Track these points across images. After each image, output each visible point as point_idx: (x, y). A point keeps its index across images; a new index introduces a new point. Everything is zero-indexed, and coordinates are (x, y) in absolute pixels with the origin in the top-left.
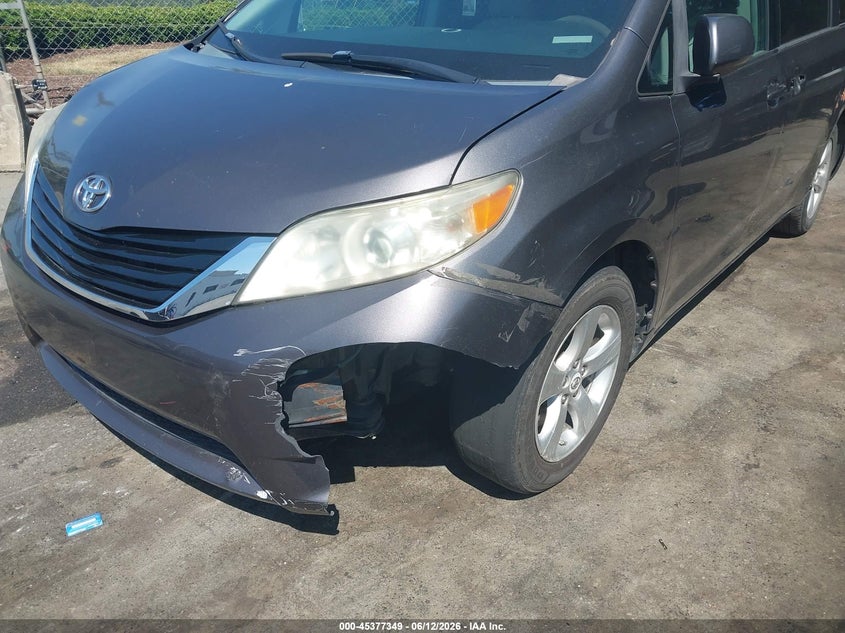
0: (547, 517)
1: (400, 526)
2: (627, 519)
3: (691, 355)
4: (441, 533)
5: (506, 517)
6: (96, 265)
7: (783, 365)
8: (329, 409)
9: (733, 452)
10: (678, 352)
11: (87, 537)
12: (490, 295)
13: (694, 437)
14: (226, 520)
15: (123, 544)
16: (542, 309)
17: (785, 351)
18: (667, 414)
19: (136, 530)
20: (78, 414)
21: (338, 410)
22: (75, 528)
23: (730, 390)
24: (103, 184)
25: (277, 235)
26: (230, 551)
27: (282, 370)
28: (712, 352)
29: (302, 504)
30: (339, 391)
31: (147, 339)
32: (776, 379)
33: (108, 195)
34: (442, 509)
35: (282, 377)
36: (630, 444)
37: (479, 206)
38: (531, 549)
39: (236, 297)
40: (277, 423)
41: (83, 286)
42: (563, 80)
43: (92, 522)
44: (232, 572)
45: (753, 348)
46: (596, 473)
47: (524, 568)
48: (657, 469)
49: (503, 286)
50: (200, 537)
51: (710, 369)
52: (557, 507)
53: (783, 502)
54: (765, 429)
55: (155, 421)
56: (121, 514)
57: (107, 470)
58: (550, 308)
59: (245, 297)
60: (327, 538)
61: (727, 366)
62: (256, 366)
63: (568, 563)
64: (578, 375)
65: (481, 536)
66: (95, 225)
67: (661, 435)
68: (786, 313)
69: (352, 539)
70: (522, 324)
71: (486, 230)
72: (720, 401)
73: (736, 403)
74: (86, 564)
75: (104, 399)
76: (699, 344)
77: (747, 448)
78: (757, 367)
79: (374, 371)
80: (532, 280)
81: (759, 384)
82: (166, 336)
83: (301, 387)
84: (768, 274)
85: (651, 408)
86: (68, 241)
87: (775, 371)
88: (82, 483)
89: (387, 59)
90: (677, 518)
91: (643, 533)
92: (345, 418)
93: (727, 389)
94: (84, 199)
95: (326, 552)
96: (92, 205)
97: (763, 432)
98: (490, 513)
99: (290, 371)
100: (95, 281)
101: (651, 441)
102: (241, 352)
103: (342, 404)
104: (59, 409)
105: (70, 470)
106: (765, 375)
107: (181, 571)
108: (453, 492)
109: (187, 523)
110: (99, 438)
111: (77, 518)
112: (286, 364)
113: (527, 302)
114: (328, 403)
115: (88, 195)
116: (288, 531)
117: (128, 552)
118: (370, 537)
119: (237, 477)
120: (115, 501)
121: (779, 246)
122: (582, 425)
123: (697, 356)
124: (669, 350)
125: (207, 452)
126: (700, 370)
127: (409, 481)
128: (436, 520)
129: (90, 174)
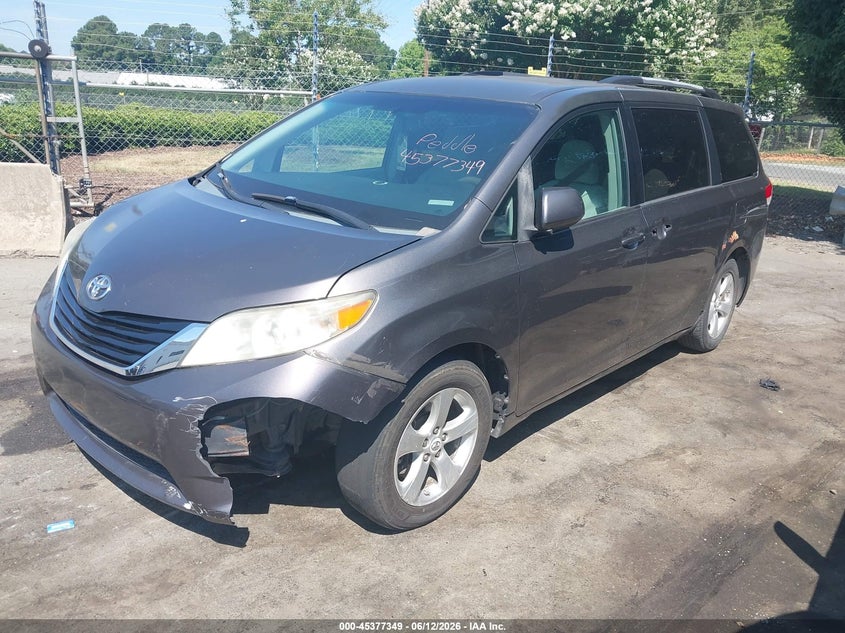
0: (405, 548)
1: (292, 545)
2: (465, 555)
3: (567, 441)
4: (321, 552)
5: (374, 545)
6: (94, 336)
7: (641, 454)
8: (236, 446)
9: (568, 515)
10: (556, 438)
11: (62, 535)
12: (345, 370)
13: (543, 502)
14: (166, 531)
15: (86, 541)
16: (387, 383)
17: (646, 445)
18: (527, 483)
19: (99, 533)
20: (70, 450)
21: (243, 447)
22: (54, 528)
23: (587, 470)
24: (106, 282)
25: (210, 323)
26: (163, 551)
27: (201, 412)
28: (585, 440)
29: (212, 514)
30: (244, 433)
31: (120, 388)
32: (629, 465)
33: (109, 289)
34: (328, 536)
35: (201, 418)
36: (489, 502)
37: (342, 312)
38: (384, 568)
39: (180, 363)
40: (198, 450)
41: (85, 351)
42: (426, 232)
43: (67, 525)
44: (161, 565)
45: (621, 440)
46: (455, 521)
47: (373, 580)
48: (503, 521)
49: (357, 365)
50: (144, 540)
51: (577, 453)
52: (415, 542)
53: (590, 552)
54: (602, 500)
55: (122, 451)
56: (89, 522)
57: (85, 491)
58: (395, 383)
59: (185, 363)
60: (236, 549)
61: (592, 452)
62: (185, 409)
63: (408, 579)
64: (439, 440)
65: (351, 557)
66: (97, 309)
67: (517, 498)
68: (662, 415)
69: (254, 551)
70: (371, 393)
71: (347, 328)
72: (576, 477)
73: (588, 480)
74: (57, 552)
75: (90, 436)
76: (576, 433)
77: (582, 512)
78: (619, 454)
79: (284, 426)
80: (380, 363)
81: (614, 467)
82: (133, 386)
83: (218, 427)
84: (664, 382)
85: (516, 477)
86: (79, 319)
87: (631, 458)
88: (64, 498)
89: (317, 206)
90: (504, 556)
91: (473, 564)
92: (247, 453)
93: (585, 469)
94: (93, 291)
95: (232, 556)
96: (97, 295)
97: (599, 502)
98: (363, 542)
99: (208, 414)
100: (92, 346)
101: (507, 501)
102: (178, 399)
103: (245, 443)
104: (56, 446)
105: (57, 490)
106: (622, 461)
107: (124, 562)
108: (340, 526)
109: (135, 531)
110: (83, 469)
111: (56, 521)
112: (205, 408)
113: (375, 377)
114: (235, 441)
115: (97, 289)
116: (208, 542)
117: (88, 547)
118: (268, 550)
119: (172, 494)
120: (86, 513)
121: (684, 360)
122: (444, 481)
123: (572, 442)
124: (550, 435)
125: (155, 475)
126: (569, 453)
127: (308, 516)
128: (321, 544)
129: (99, 274)
